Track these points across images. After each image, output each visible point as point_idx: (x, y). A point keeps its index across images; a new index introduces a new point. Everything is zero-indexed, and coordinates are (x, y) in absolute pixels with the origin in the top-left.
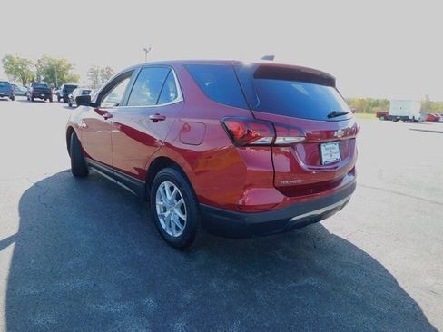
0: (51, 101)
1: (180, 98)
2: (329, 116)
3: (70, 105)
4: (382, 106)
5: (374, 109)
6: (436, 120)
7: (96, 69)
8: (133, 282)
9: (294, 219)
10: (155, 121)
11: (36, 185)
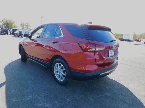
0: (8, 34)
1: (62, 35)
2: (111, 41)
3: (15, 36)
4: (120, 36)
5: (118, 37)
6: (138, 41)
7: (23, 23)
8: (49, 96)
9: (101, 74)
10: (54, 43)
11: (9, 64)
